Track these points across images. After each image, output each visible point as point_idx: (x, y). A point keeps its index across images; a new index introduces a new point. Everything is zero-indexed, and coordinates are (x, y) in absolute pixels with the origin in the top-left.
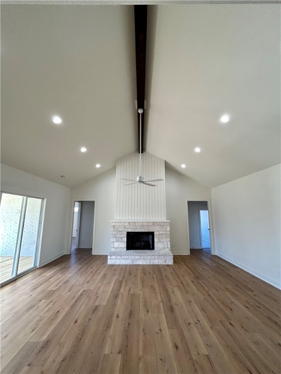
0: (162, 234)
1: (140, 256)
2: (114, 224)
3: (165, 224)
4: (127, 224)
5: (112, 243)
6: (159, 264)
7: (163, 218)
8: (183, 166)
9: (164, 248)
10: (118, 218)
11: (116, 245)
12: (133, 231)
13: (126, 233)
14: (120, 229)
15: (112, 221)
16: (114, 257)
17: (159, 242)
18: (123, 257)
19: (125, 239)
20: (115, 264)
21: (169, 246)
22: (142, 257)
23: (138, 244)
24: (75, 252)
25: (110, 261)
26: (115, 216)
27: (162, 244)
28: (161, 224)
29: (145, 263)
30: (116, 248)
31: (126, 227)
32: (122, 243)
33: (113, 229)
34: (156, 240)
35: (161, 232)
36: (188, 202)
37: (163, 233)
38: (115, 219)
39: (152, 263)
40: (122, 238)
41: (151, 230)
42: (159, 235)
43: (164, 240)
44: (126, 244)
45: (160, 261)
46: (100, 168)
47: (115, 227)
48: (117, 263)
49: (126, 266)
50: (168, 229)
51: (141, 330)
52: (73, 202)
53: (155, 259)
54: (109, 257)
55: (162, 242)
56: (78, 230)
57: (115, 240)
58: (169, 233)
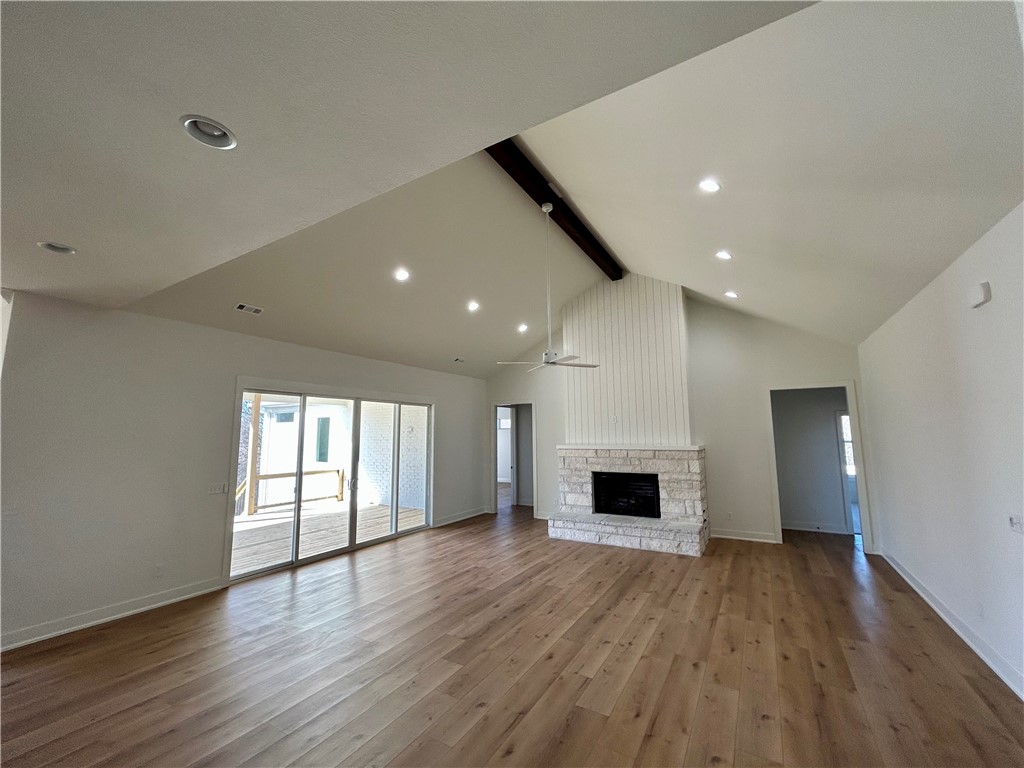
0: (679, 481)
1: (616, 527)
2: (563, 453)
3: (685, 455)
4: (591, 454)
5: (562, 495)
6: (664, 550)
7: (681, 440)
8: (731, 295)
9: (686, 516)
10: (573, 441)
11: (571, 499)
12: (605, 470)
13: (591, 475)
14: (578, 466)
15: (558, 447)
16: (559, 523)
17: (672, 499)
18: (578, 525)
19: (589, 488)
20: (563, 538)
21: (699, 512)
22: (620, 531)
23: (622, 502)
24: (509, 511)
25: (553, 533)
26: (567, 438)
27: (680, 507)
28: (675, 456)
29: (628, 545)
30: (572, 506)
31: (590, 460)
32: (582, 495)
33: (561, 465)
34: (663, 494)
35: (675, 476)
36: (773, 393)
37: (683, 477)
38: (567, 442)
39: (644, 548)
40: (582, 485)
41: (649, 470)
42: (669, 481)
43: (685, 495)
44: (590, 498)
45: (664, 543)
46: (527, 334)
47: (567, 461)
48: (568, 538)
49: (584, 544)
50: (696, 467)
51: (517, 627)
52: (493, 408)
53: (651, 538)
54: (550, 523)
55: (680, 500)
56: (515, 468)
57: (567, 489)
58: (697, 477)
